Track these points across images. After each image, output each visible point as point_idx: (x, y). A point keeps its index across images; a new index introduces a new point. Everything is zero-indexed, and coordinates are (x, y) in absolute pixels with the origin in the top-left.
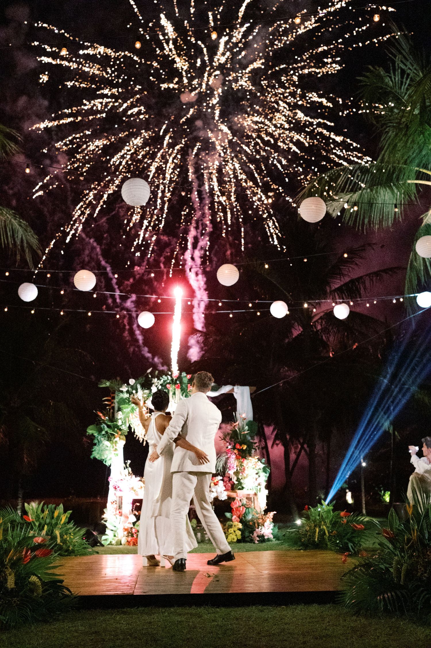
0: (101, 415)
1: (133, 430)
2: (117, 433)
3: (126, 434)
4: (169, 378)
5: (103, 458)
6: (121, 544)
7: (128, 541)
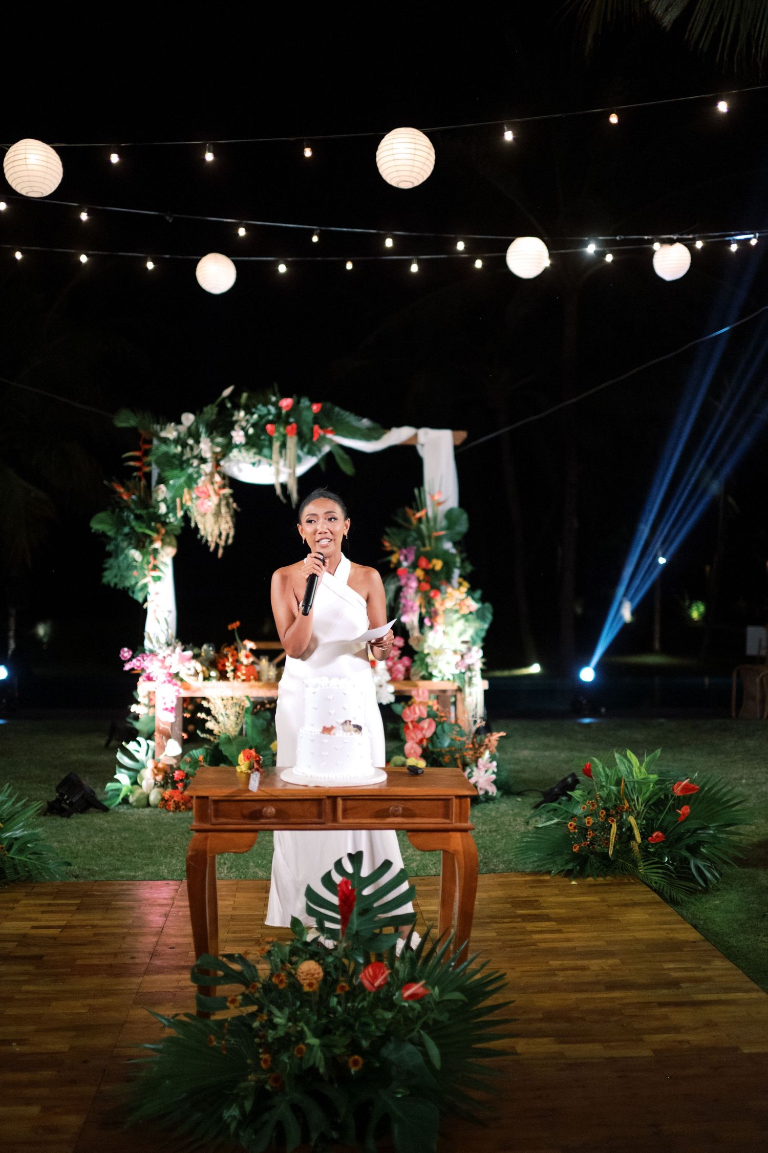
0: (121, 490)
1: (193, 525)
2: (157, 532)
3: (178, 532)
4: (273, 409)
5: (127, 584)
6: (148, 805)
7: (163, 799)
